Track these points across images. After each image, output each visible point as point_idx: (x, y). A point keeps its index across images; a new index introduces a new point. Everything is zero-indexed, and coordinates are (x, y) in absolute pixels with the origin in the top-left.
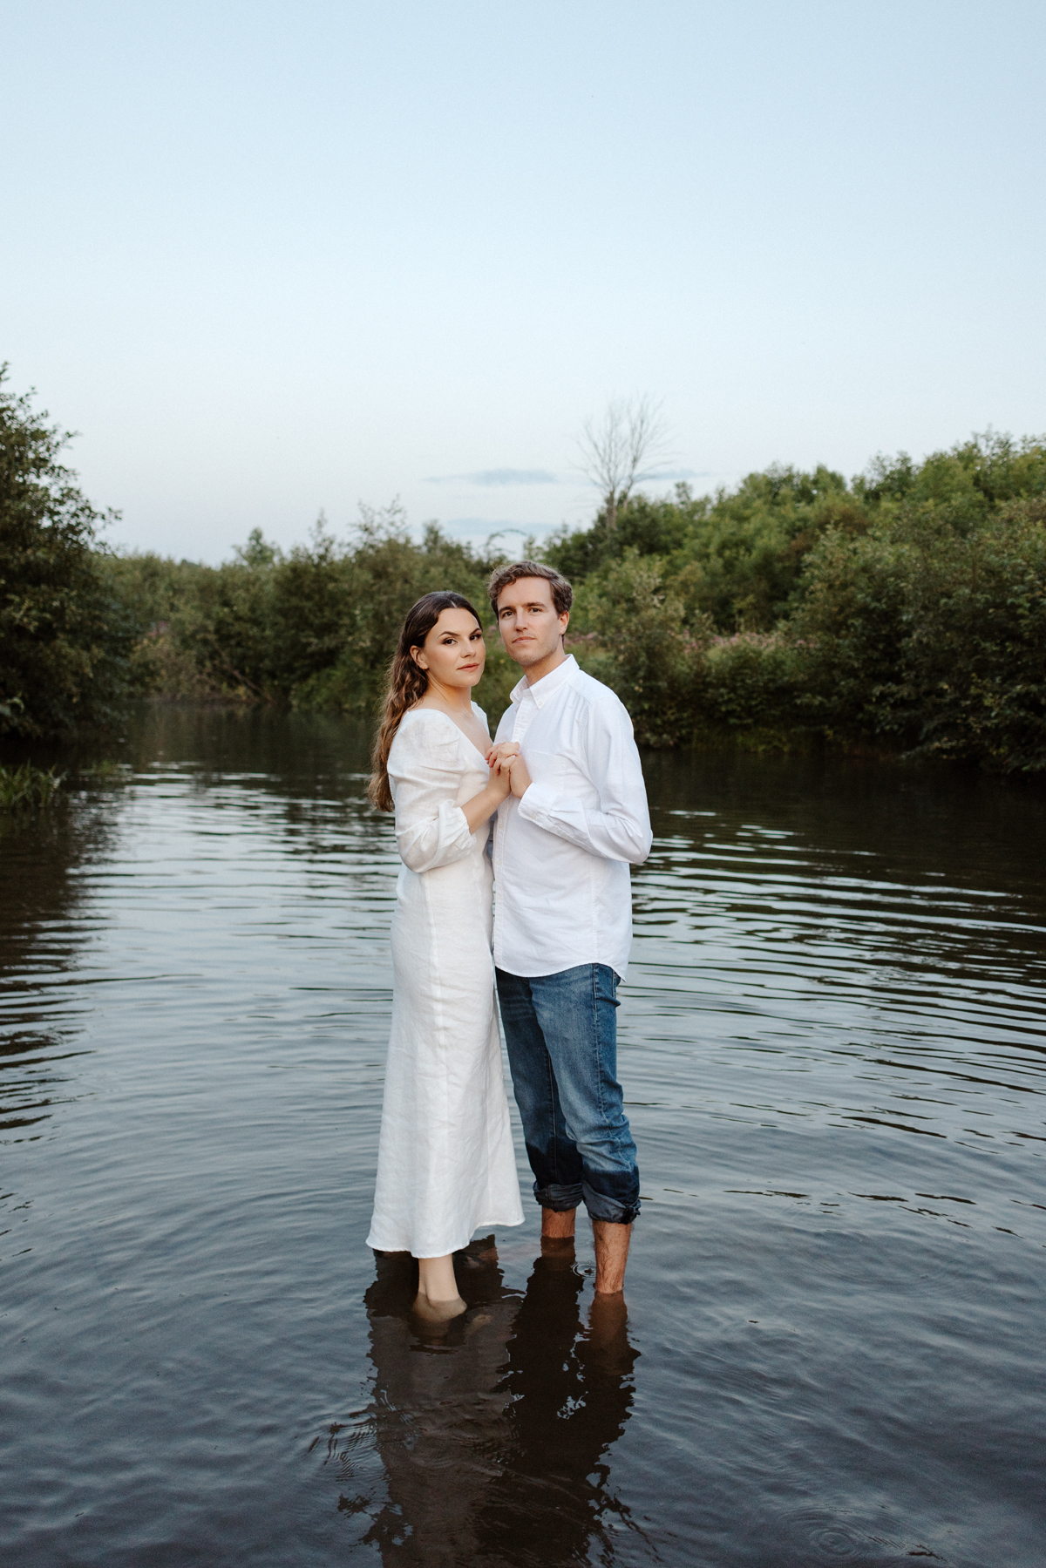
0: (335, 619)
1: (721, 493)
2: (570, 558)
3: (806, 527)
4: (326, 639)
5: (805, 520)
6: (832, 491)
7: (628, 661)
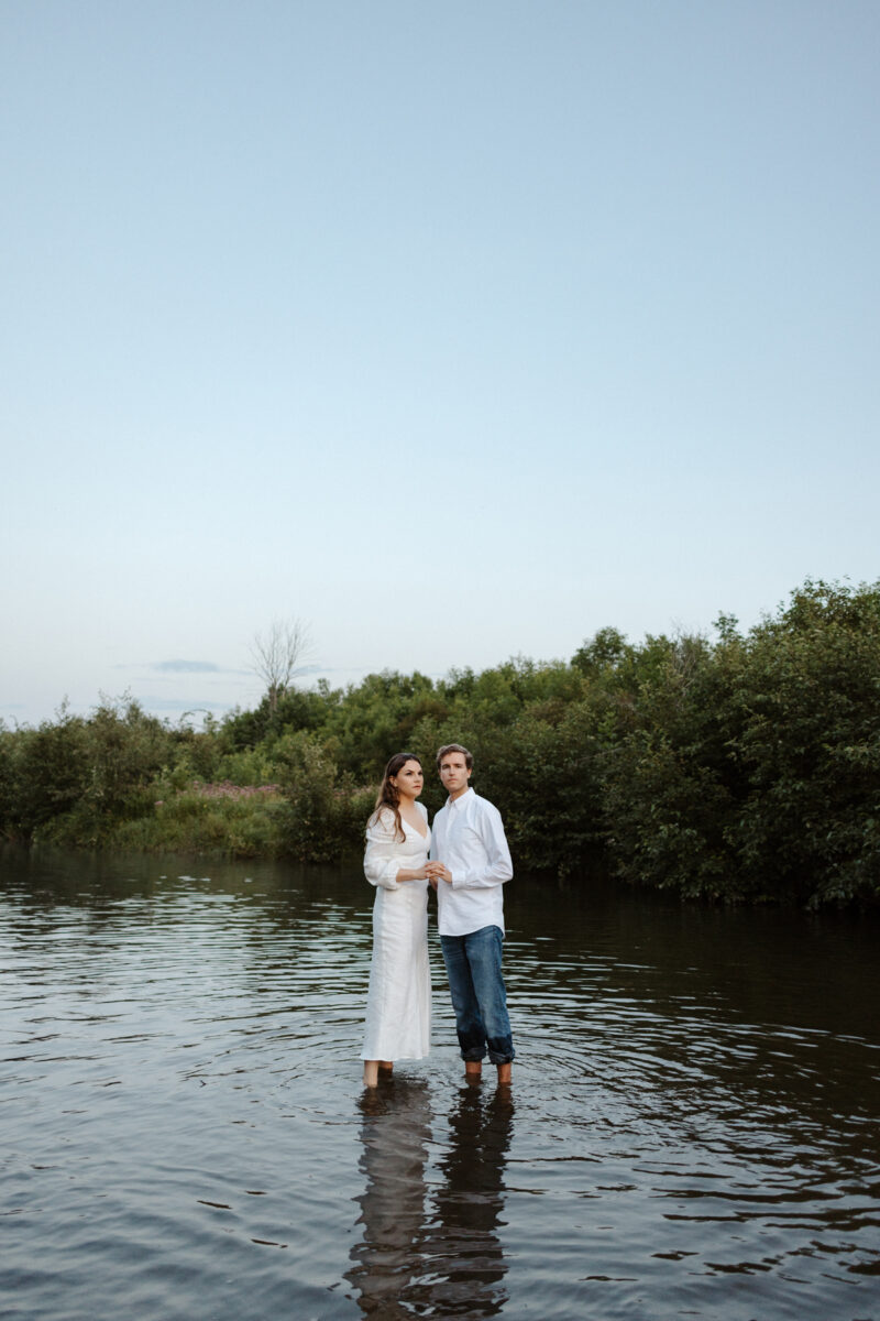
0: (73, 776)
1: (351, 688)
2: (241, 731)
3: (408, 714)
4: (68, 791)
5: (407, 708)
6: (424, 689)
7: (300, 804)
